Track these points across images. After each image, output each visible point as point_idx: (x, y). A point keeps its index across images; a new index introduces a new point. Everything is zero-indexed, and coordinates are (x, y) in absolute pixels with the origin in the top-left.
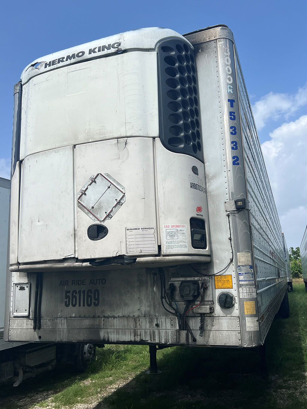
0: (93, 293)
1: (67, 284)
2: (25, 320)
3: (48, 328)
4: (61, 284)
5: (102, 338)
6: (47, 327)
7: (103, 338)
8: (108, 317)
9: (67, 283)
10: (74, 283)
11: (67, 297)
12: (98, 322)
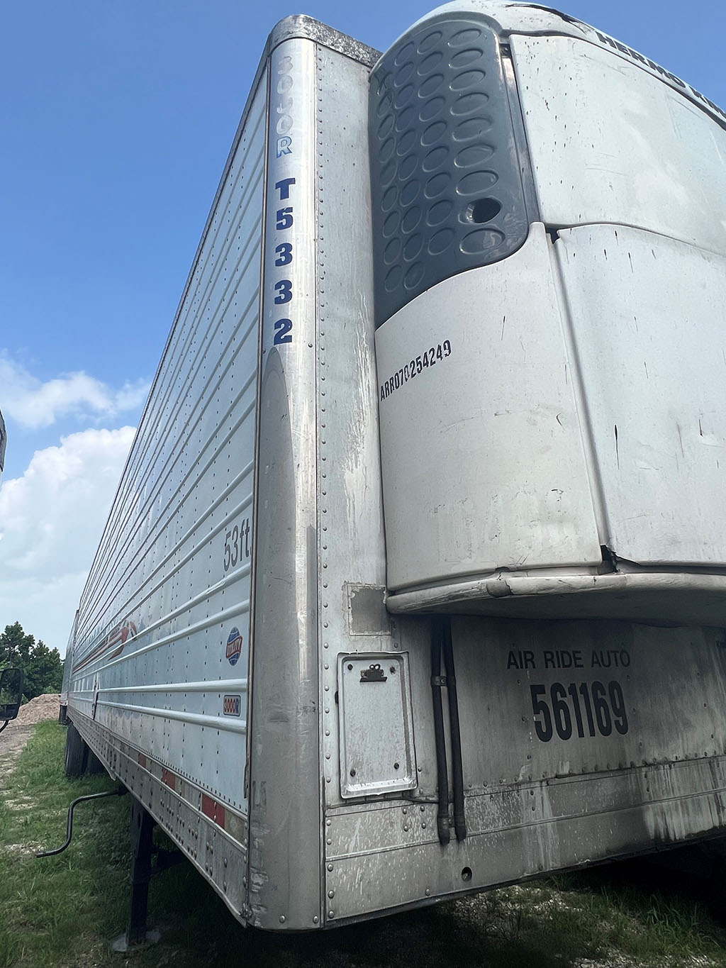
0: (607, 692)
1: (530, 664)
2: (395, 811)
3: (491, 828)
4: (512, 661)
5: (652, 833)
6: (487, 827)
7: (655, 831)
8: (655, 765)
9: (530, 660)
10: (551, 660)
11: (538, 707)
12: (633, 784)
